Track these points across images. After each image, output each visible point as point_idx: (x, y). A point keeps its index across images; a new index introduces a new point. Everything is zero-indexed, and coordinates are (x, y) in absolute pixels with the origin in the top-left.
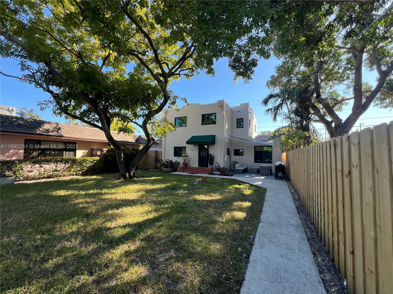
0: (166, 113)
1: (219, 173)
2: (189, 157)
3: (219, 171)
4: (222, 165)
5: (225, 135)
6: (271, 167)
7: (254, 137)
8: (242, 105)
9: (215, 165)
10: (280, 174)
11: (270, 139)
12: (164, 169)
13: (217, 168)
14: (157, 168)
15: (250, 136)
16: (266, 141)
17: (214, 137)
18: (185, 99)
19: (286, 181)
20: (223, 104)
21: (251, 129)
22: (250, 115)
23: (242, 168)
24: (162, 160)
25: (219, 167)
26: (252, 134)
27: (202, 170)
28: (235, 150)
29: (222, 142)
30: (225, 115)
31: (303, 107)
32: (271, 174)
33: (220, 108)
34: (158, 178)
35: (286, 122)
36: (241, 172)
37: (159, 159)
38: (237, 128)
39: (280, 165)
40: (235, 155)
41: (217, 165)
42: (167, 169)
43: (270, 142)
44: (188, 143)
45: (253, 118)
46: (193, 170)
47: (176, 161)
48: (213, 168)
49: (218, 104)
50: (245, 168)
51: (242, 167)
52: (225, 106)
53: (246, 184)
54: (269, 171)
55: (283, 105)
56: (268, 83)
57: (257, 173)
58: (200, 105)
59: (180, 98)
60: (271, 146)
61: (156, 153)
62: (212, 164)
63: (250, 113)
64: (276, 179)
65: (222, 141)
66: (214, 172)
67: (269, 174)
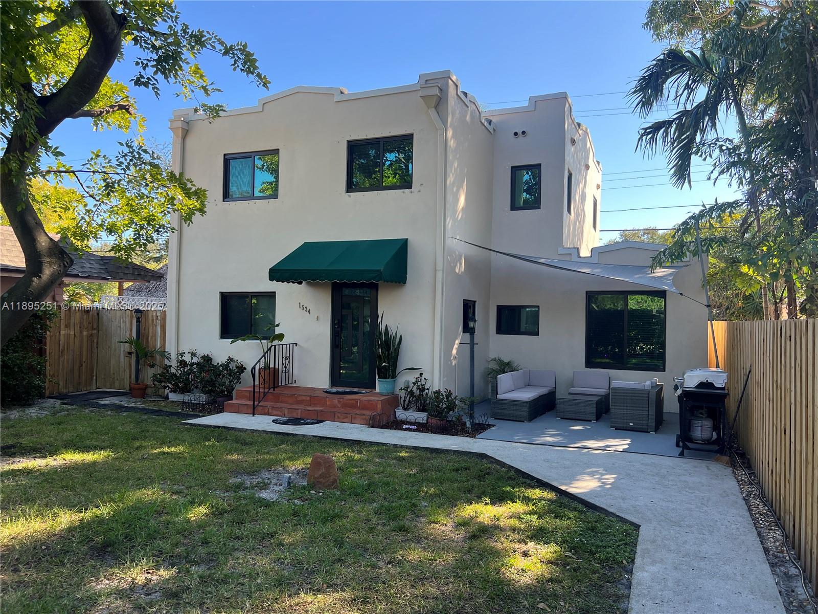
0: (185, 133)
1: (421, 417)
2: (284, 341)
3: (423, 410)
4: (436, 382)
5: (449, 242)
6: (661, 388)
7: (585, 253)
8: (536, 101)
9: (405, 379)
10: (702, 429)
11: (658, 261)
12: (173, 397)
13: (412, 393)
14: (138, 391)
15: (567, 243)
16: (641, 269)
17: (400, 249)
18: (248, 55)
19: (733, 465)
20: (443, 91)
21: (578, 215)
22: (570, 149)
23: (527, 395)
24: (164, 354)
25: (422, 389)
26: (581, 239)
27: (345, 405)
28: (500, 309)
29: (439, 275)
30: (452, 143)
31: (811, 111)
32: (659, 423)
33: (433, 113)
34: (89, 457)
35: (735, 183)
36: (525, 412)
37: (150, 349)
38: (514, 207)
39: (702, 385)
40: (500, 331)
41: (411, 378)
42: (186, 398)
43: (660, 272)
44: (277, 274)
45: (587, 167)
46: (301, 402)
47: (230, 360)
48: (397, 392)
49: (420, 93)
50: (543, 391)
51: (528, 385)
52: (452, 101)
53: (537, 493)
54: (652, 411)
55: (722, 107)
56: (652, 12)
57: (598, 419)
58: (338, 98)
59: (219, 47)
60: (662, 294)
61: (138, 321)
62: (390, 373)
63: (573, 142)
64: (682, 455)
65: (439, 267)
66: (401, 414)
67: (652, 423)
